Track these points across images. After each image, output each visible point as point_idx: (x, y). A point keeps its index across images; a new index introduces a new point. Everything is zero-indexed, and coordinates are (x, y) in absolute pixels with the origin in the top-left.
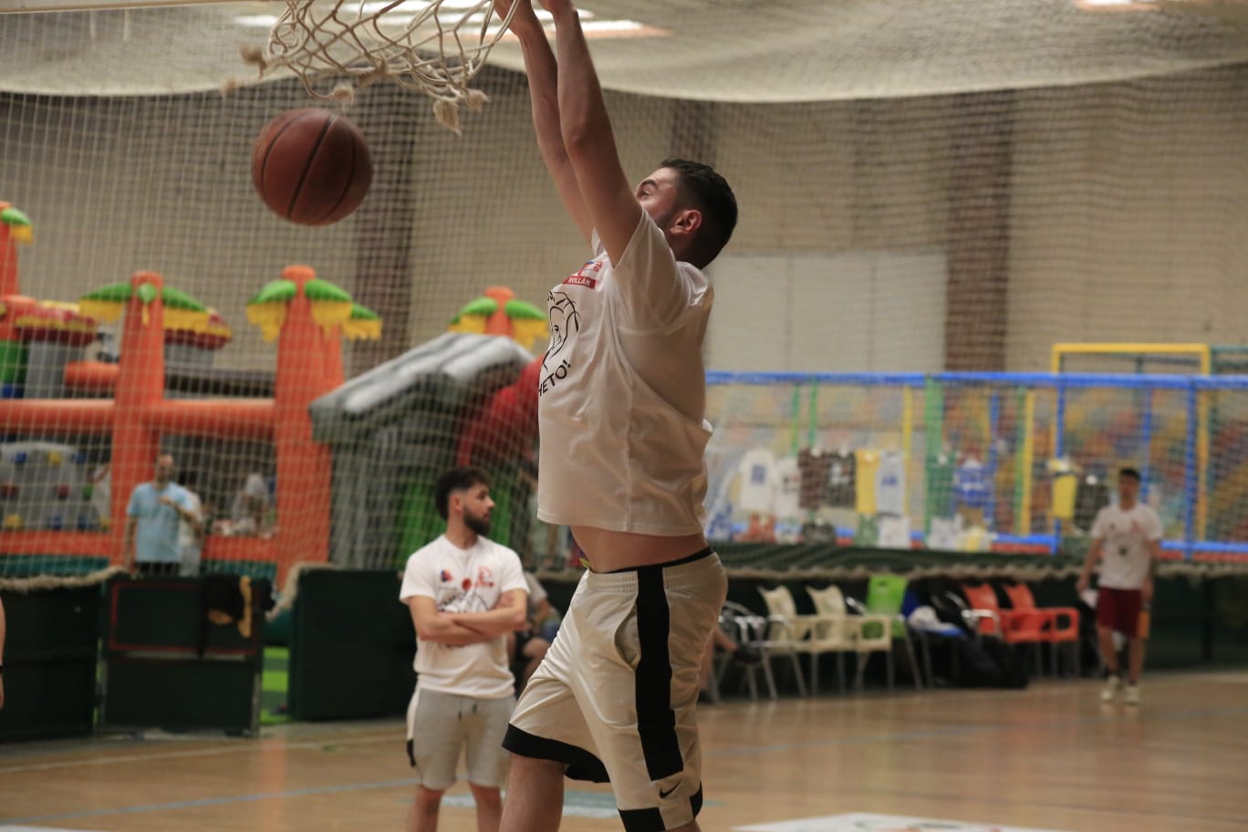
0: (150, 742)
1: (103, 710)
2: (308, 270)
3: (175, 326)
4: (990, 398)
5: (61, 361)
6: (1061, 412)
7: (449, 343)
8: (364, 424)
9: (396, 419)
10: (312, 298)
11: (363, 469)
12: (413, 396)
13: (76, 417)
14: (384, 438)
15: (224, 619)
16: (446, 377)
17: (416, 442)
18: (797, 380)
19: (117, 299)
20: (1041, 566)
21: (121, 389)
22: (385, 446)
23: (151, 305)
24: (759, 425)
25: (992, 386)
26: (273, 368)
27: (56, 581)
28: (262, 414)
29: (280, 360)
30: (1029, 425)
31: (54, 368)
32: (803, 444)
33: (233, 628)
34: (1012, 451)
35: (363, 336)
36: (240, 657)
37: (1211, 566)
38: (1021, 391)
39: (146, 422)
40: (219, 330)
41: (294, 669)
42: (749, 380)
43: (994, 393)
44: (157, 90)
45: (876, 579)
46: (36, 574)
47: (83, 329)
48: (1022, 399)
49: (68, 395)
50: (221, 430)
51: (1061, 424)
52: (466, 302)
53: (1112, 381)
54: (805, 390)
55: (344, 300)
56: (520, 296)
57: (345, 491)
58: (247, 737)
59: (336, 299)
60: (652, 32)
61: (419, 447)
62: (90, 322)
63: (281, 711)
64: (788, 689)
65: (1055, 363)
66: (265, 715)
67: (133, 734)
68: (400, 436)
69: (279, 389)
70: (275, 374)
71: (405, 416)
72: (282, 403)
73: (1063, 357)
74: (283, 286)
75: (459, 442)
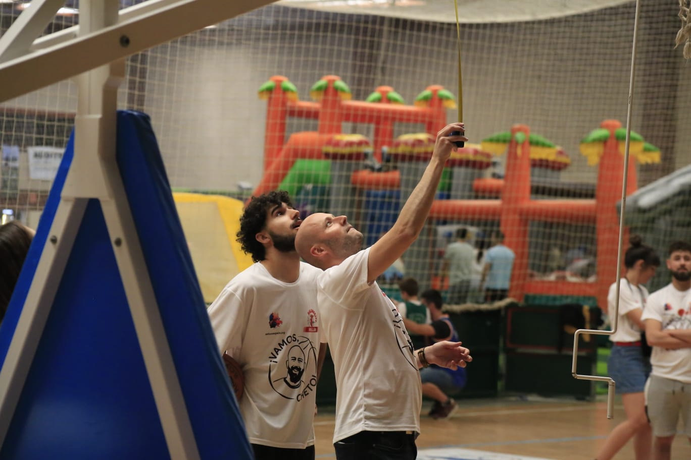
0: (532, 402)
2: (617, 123)
3: (537, 157)
5: (472, 178)
8: (651, 215)
9: (669, 212)
10: (619, 139)
12: (681, 198)
13: (481, 211)
14: (662, 224)
17: (683, 226)
19: (504, 141)
21: (507, 195)
22: (663, 228)
23: (523, 144)
26: (596, 182)
28: (589, 209)
29: (600, 177)
31: (468, 182)
35: (650, 162)
39: (521, 214)
40: (563, 159)
44: (527, 18)
47: (485, 159)
49: (476, 197)
55: (639, 141)
58: (588, 401)
59: (634, 140)
61: (685, 229)
62: (488, 155)
67: (521, 397)
68: (672, 222)
69: (597, 194)
70: (593, 185)
71: (676, 210)
72: (598, 202)
74: (602, 132)
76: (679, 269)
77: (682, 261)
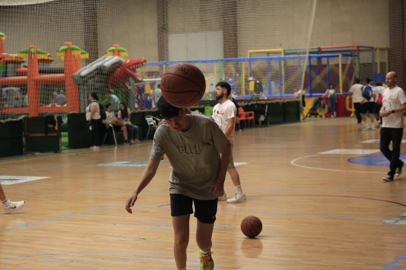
0: (36, 155)
1: (25, 148)
2: (70, 43)
3: (40, 58)
4: (234, 64)
5: (14, 69)
6: (250, 66)
7: (104, 58)
8: (85, 79)
9: (93, 77)
10: (72, 49)
11: (86, 90)
12: (97, 71)
13: (19, 81)
14: (90, 82)
15: (51, 126)
16: (104, 67)
17: (99, 82)
19: (26, 53)
20: (245, 102)
22: (91, 83)
23: (34, 53)
25: (235, 61)
26: (63, 67)
27: (11, 119)
28: (61, 78)
29: (65, 65)
30: (243, 69)
31: (13, 70)
33: (54, 128)
34: (240, 76)
35: (85, 58)
36: (56, 135)
37: (284, 100)
38: (241, 62)
39: (35, 81)
40: (50, 58)
41: (70, 137)
45: (206, 108)
46: (7, 118)
47: (19, 60)
48: (242, 63)
49: (17, 76)
50: (47, 82)
51: (250, 69)
52: (108, 48)
53: (262, 58)
55: (79, 50)
56: (121, 46)
57: (82, 95)
58: (59, 153)
59: (77, 49)
61: (99, 84)
62: (21, 58)
63: (67, 147)
65: (248, 55)
66: (63, 148)
67: (32, 153)
68: (94, 81)
69: (65, 71)
70: (64, 68)
71: (95, 76)
72: (66, 75)
73: (250, 53)
74: (65, 47)
75: (108, 82)
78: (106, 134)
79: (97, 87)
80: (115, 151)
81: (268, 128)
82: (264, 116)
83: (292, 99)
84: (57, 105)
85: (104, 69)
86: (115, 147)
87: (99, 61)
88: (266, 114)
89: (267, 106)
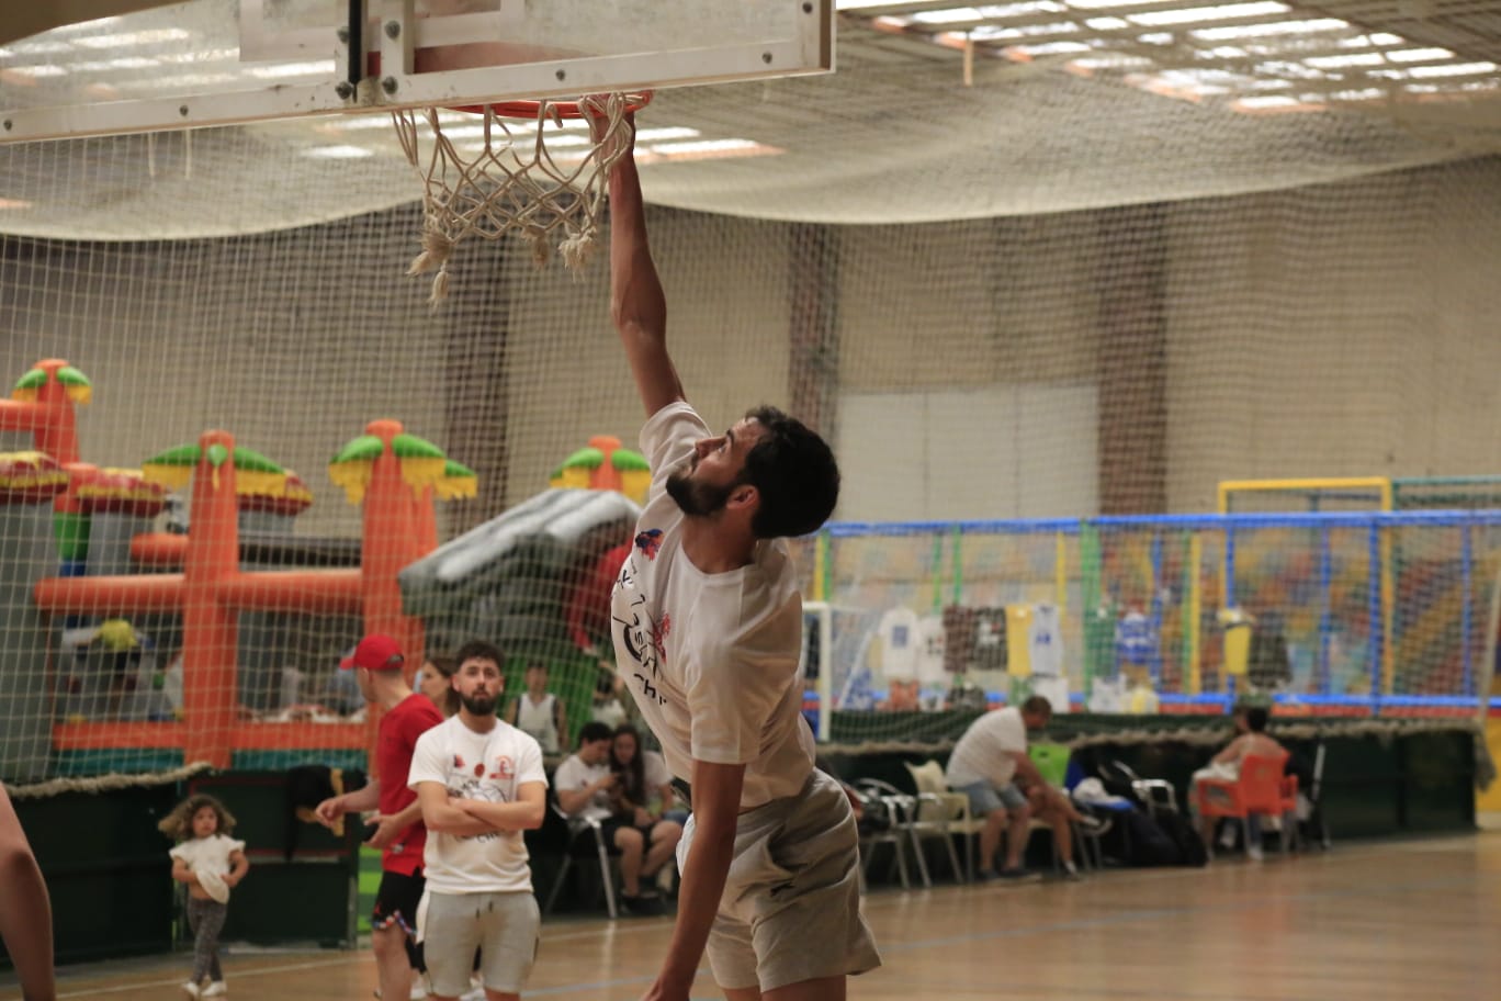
0: (235, 956)
2: (396, 424)
3: (250, 491)
4: (1152, 543)
5: (125, 536)
6: (1230, 557)
7: (551, 501)
10: (401, 454)
12: (517, 560)
13: (144, 596)
14: (483, 610)
16: (550, 538)
17: (522, 612)
18: (939, 530)
19: (186, 462)
20: (1216, 729)
21: (192, 563)
22: (483, 617)
23: (222, 467)
24: (898, 582)
25: (1154, 531)
26: (360, 534)
27: (129, 779)
28: (351, 586)
29: (369, 527)
30: (1195, 571)
31: (117, 542)
32: (948, 601)
34: (1178, 602)
35: (459, 495)
36: (333, 859)
37: (1403, 722)
38: (1184, 536)
39: (222, 599)
40: (298, 494)
42: (884, 530)
43: (1157, 537)
44: (225, 231)
46: (105, 772)
47: (149, 497)
48: (1188, 543)
49: (134, 571)
50: (308, 605)
51: (1230, 570)
52: (566, 454)
53: (1284, 521)
54: (947, 540)
55: (439, 457)
56: (628, 445)
58: (343, 948)
59: (431, 455)
60: (770, 151)
61: (526, 618)
62: (156, 489)
64: (942, 874)
65: (1222, 502)
66: (360, 923)
68: (501, 607)
69: (363, 557)
70: (358, 541)
71: (508, 583)
72: (366, 572)
73: (1230, 496)
74: (369, 443)
75: (569, 610)
76: (475, 693)
77: (481, 678)
78: (567, 862)
79: (512, 636)
80: (607, 948)
81: (1327, 858)
82: (1309, 796)
83: (1441, 721)
84: (320, 713)
85: (551, 552)
86: (607, 927)
87: (528, 513)
88: (1316, 789)
89: (1321, 752)
